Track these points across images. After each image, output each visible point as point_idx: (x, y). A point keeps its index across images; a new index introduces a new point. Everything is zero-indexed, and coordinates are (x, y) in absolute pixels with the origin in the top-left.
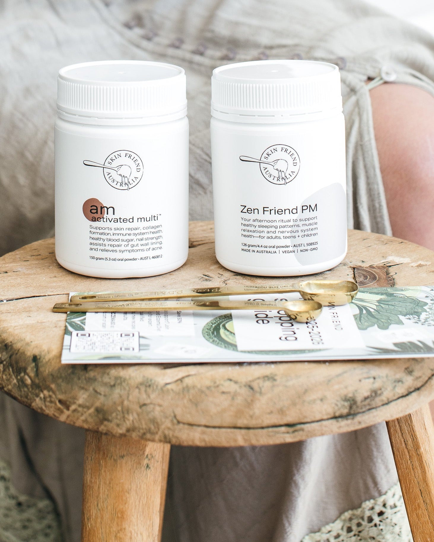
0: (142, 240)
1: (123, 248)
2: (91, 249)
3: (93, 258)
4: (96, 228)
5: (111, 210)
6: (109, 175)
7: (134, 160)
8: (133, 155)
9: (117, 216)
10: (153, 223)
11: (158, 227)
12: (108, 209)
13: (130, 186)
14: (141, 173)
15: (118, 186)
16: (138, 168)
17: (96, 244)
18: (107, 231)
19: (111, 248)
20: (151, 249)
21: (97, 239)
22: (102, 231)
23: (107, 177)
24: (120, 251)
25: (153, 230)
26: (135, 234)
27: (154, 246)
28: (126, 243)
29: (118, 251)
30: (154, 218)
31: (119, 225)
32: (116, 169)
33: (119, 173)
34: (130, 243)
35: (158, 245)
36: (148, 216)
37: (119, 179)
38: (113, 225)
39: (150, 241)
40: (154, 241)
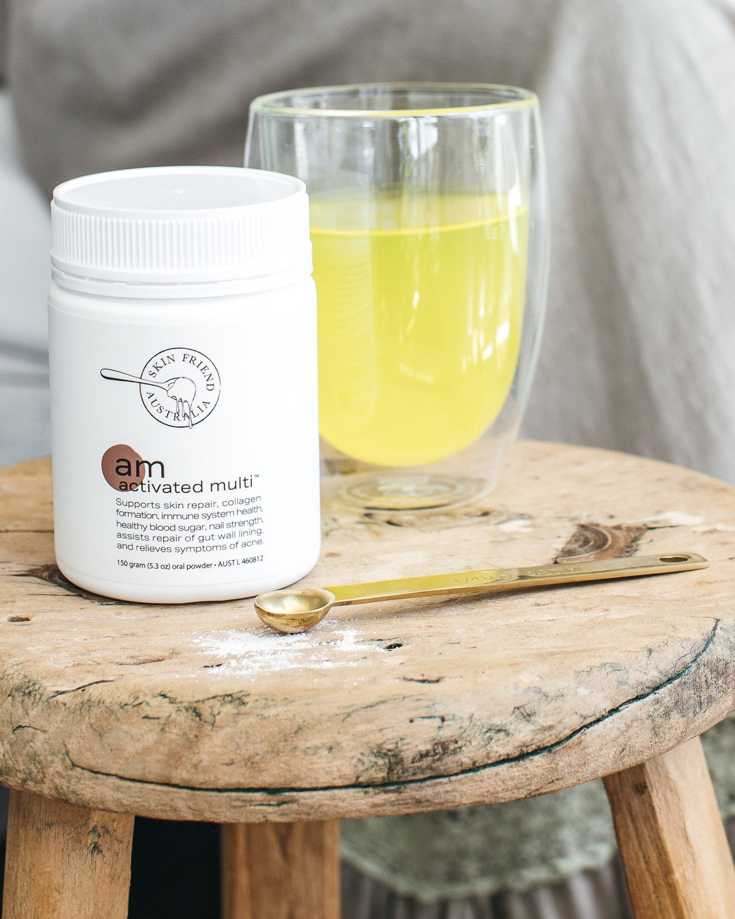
0: (220, 526)
1: (182, 544)
2: (120, 546)
3: (124, 563)
4: (128, 504)
5: (156, 469)
6: (153, 399)
7: (202, 366)
8: (199, 358)
9: (169, 480)
10: (242, 493)
11: (253, 500)
12: (150, 466)
13: (195, 421)
14: (215, 393)
15: (170, 420)
16: (209, 383)
17: (130, 537)
18: (149, 510)
19: (158, 544)
20: (239, 545)
21: (131, 526)
22: (140, 510)
23: (148, 403)
24: (178, 550)
25: (243, 507)
26: (206, 516)
27: (246, 538)
28: (190, 534)
29: (173, 550)
30: (245, 482)
31: (173, 497)
32: (165, 386)
33: (171, 394)
34: (198, 533)
35: (254, 537)
36: (232, 479)
37: (172, 406)
38: (162, 498)
39: (237, 529)
40: (246, 527)
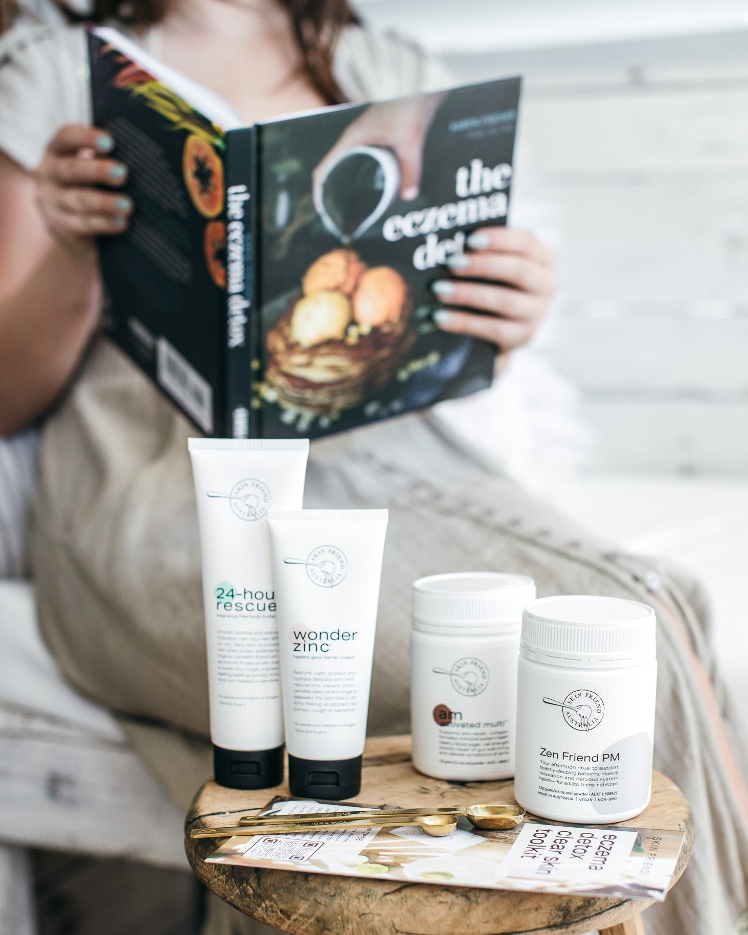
0: (488, 744)
1: (470, 752)
2: (441, 753)
3: (442, 761)
4: (445, 733)
5: (458, 716)
6: (457, 682)
7: (480, 667)
8: (479, 663)
9: (464, 721)
10: (499, 729)
11: (504, 732)
12: (455, 714)
13: (476, 693)
14: (486, 680)
15: (465, 693)
16: (483, 675)
17: (446, 748)
18: (454, 736)
19: (459, 752)
20: (497, 754)
21: (446, 743)
22: (450, 736)
23: (455, 684)
24: (468, 755)
25: (499, 735)
26: (482, 739)
27: (501, 751)
28: (473, 747)
29: (465, 755)
30: (500, 723)
31: (466, 730)
32: (463, 676)
33: (465, 680)
34: (478, 747)
35: (504, 750)
36: (494, 722)
37: (466, 686)
38: (461, 730)
39: (497, 746)
40: (501, 746)
